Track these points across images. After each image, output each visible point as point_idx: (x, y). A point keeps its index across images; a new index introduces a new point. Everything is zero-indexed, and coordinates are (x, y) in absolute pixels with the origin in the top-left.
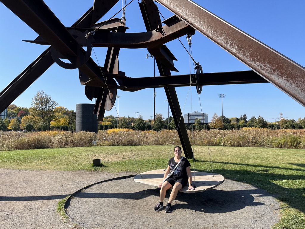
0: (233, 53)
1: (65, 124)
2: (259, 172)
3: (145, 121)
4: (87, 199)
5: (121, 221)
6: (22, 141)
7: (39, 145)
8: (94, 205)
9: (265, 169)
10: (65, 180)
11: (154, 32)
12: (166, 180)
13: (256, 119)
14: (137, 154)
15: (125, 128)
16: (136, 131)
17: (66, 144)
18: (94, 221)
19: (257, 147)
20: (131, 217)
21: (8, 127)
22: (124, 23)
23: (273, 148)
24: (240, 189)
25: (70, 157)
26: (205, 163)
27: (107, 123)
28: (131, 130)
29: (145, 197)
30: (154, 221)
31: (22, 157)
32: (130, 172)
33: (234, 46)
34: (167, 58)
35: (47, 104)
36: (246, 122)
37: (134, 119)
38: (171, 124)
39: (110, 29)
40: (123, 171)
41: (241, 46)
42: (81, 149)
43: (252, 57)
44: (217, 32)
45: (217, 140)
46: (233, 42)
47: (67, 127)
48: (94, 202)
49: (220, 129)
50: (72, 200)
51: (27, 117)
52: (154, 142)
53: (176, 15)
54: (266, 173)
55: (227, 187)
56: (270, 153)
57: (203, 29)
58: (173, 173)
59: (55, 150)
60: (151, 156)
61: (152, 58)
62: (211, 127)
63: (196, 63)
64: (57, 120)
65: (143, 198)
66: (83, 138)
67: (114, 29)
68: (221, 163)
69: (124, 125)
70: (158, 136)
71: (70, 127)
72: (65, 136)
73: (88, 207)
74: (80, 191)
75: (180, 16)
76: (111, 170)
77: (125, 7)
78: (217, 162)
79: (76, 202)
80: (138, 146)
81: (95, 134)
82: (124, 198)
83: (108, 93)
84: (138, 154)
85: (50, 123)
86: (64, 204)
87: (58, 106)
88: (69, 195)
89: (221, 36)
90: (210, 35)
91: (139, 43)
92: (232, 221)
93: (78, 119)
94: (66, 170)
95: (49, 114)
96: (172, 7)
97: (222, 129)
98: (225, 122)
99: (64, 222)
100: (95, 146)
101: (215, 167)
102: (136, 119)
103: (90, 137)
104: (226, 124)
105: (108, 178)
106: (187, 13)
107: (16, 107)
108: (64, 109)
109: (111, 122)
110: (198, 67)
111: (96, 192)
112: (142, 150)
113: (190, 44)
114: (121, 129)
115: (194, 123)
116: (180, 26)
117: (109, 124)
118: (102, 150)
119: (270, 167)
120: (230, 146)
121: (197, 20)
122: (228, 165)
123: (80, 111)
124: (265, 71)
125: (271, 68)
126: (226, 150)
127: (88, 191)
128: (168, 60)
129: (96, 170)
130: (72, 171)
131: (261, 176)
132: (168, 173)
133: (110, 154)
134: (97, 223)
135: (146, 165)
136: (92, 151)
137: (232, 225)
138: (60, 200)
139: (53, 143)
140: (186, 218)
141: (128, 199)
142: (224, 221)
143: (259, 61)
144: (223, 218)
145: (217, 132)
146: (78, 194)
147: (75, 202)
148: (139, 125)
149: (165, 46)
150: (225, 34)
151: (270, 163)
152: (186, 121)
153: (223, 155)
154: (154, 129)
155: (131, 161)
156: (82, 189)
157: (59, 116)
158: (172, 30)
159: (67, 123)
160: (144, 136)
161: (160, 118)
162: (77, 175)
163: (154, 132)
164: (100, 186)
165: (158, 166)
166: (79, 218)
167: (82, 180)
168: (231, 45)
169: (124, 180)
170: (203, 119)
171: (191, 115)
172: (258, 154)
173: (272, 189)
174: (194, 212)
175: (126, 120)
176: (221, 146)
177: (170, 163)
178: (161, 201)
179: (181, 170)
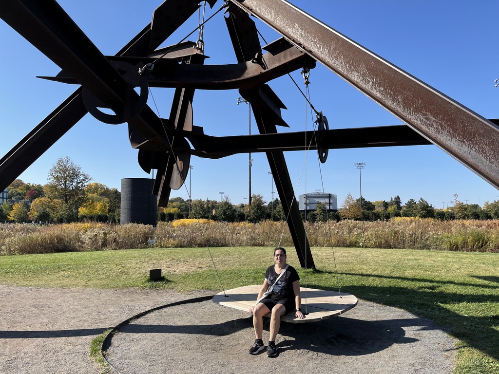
0: (377, 98)
1: (103, 211)
2: (420, 291)
3: (234, 206)
4: (139, 334)
5: (196, 372)
6: (31, 239)
7: (61, 246)
8: (151, 345)
9: (431, 284)
10: (103, 304)
11: (249, 63)
12: (260, 302)
13: (415, 203)
14: (221, 261)
15: (202, 217)
16: (220, 224)
17: (105, 245)
18: (151, 371)
19: (418, 249)
20: (212, 364)
21: (9, 217)
22: (201, 49)
23: (444, 251)
24: (390, 319)
25: (113, 266)
26: (333, 275)
27: (172, 210)
28: (212, 222)
29: (235, 332)
30: (250, 370)
31: (31, 267)
32: (210, 290)
33: (377, 87)
34: (272, 106)
35: (73, 179)
36: (400, 208)
37: (216, 202)
38: (277, 212)
39: (179, 59)
40: (200, 290)
41: (389, 86)
42: (129, 253)
43: (407, 104)
44: (350, 64)
45: (353, 238)
46: (376, 81)
47: (107, 217)
48: (151, 339)
49: (356, 219)
50: (115, 337)
51: (41, 199)
52: (249, 241)
53: (285, 37)
54: (432, 292)
55: (368, 315)
56: (440, 259)
57: (328, 60)
58: (272, 291)
59: (87, 254)
60: (245, 265)
61: (247, 103)
62: (342, 217)
63: (318, 114)
64: (89, 205)
65: (231, 333)
66: (133, 234)
67: (185, 58)
68: (359, 275)
69: (200, 214)
70: (256, 231)
71: (112, 217)
72: (103, 231)
73: (141, 348)
74: (127, 321)
75: (291, 39)
76: (179, 287)
77: (204, 23)
78: (353, 274)
79: (121, 340)
80: (223, 248)
81: (152, 228)
82: (199, 334)
83: (175, 162)
84: (223, 262)
85: (78, 210)
86: (102, 344)
87: (92, 182)
88: (110, 328)
89: (357, 72)
90: (340, 69)
91: (224, 81)
93: (124, 204)
94: (104, 287)
95: (77, 195)
96: (278, 24)
97: (361, 220)
98: (366, 208)
100: (153, 247)
101: (350, 282)
102: (220, 202)
103: (144, 233)
104: (367, 212)
105: (174, 300)
106: (303, 33)
107: (23, 184)
108: (102, 187)
109: (179, 208)
110: (321, 120)
111: (155, 324)
112: (230, 255)
113: (307, 83)
114: (195, 220)
115: (315, 210)
116: (291, 55)
117: (175, 211)
118: (164, 254)
119: (438, 282)
120: (374, 248)
121: (318, 46)
122: (371, 279)
124: (428, 127)
125: (438, 122)
126: (368, 254)
127: (141, 321)
128: (273, 108)
129: (153, 287)
130: (116, 288)
131: (425, 296)
132: (264, 291)
133: (177, 261)
135: (236, 278)
136: (148, 256)
138: (95, 336)
139: (83, 243)
140: (302, 365)
141: (206, 334)
142: (364, 371)
143: (418, 110)
144: (362, 366)
145: (351, 225)
146: (124, 327)
147: (119, 340)
148: (225, 213)
149: (267, 85)
150: (363, 68)
151: (439, 276)
152: (302, 207)
153: (362, 263)
154: (249, 220)
155: (211, 273)
156: (131, 319)
157: (93, 198)
158: (279, 61)
159: (105, 210)
160: (233, 231)
161: (259, 201)
162: (123, 295)
163: (249, 224)
164: (160, 314)
165: (256, 281)
166: (126, 366)
167: (131, 304)
168: (373, 86)
169: (201, 303)
170: (330, 204)
171: (309, 197)
172: (420, 261)
173: (442, 318)
174: (315, 357)
175: (204, 205)
176: (359, 247)
177: (268, 275)
178: (258, 337)
179: (284, 286)
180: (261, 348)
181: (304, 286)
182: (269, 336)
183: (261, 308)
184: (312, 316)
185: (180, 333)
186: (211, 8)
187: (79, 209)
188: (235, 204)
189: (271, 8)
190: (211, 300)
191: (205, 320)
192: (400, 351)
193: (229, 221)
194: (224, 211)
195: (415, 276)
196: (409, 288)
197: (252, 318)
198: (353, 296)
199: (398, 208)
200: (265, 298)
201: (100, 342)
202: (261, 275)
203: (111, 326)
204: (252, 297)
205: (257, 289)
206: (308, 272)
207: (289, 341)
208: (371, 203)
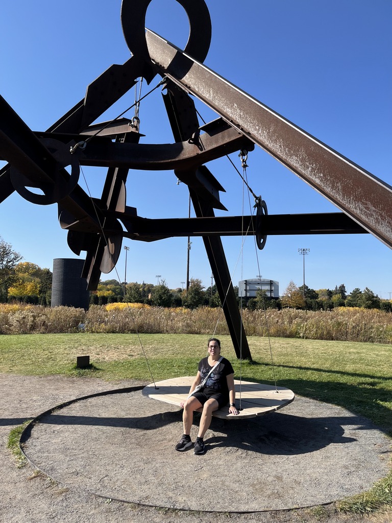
0: (316, 185)
1: (33, 292)
2: (360, 387)
3: (171, 290)
4: (61, 426)
5: (117, 468)
8: (72, 438)
9: (372, 380)
10: (26, 392)
11: (186, 143)
12: (192, 395)
13: (361, 292)
14: (153, 349)
15: (137, 302)
16: (156, 309)
17: (33, 328)
18: (70, 466)
19: (361, 341)
20: (135, 460)
22: (136, 127)
23: (388, 345)
24: (326, 416)
25: (39, 351)
26: (270, 367)
27: (106, 293)
28: (147, 307)
29: (162, 426)
30: (175, 468)
32: (140, 380)
33: (317, 172)
34: (209, 188)
35: (3, 257)
36: (344, 297)
37: (152, 286)
38: (216, 298)
39: (113, 136)
40: (127, 379)
41: (329, 172)
42: (58, 338)
43: (346, 192)
44: (289, 148)
45: (293, 327)
46: (316, 166)
47: (37, 298)
48: (73, 432)
49: (298, 308)
50: (35, 428)
52: (185, 329)
53: (223, 117)
54: (372, 389)
55: (304, 412)
56: (383, 353)
57: (267, 142)
58: (205, 384)
59: (13, 338)
60: (179, 353)
62: (284, 305)
63: (257, 198)
64: (19, 285)
65: (158, 427)
66: (63, 317)
67: (120, 136)
68: (297, 368)
69: (135, 298)
70: (193, 317)
71: (42, 299)
72: (32, 314)
73: (61, 441)
74: (50, 412)
75: (229, 120)
76: (107, 377)
77: (140, 100)
78: (290, 367)
79: (42, 432)
80: (157, 334)
81: (84, 312)
82: (125, 427)
83: (108, 244)
84: (156, 349)
85: (7, 290)
86: (20, 435)
87: (23, 261)
88: (31, 418)
89: (297, 156)
90: (279, 153)
91: (159, 162)
92: (308, 471)
93: (55, 285)
94: (30, 373)
95: (7, 274)
96: (216, 103)
97: (303, 309)
98: (309, 297)
99: (18, 467)
100: (83, 332)
101: (287, 375)
102: (157, 286)
103: (75, 316)
104: (309, 300)
105: (100, 390)
106: (242, 114)
108: (34, 267)
109: (114, 291)
110: (260, 204)
111: (78, 415)
112: (163, 343)
113: (245, 166)
114: (129, 304)
115: (255, 297)
116: (229, 136)
117: (109, 294)
118: (94, 340)
119: (379, 378)
120: (315, 339)
121: (257, 127)
122: (309, 372)
123: (59, 271)
124: (367, 217)
125: (378, 212)
126: (308, 346)
127: (64, 412)
128: (211, 191)
129: (80, 375)
130: (42, 375)
131: (364, 393)
132: (196, 384)
133: (107, 348)
134: (74, 470)
135: (168, 368)
136: (78, 341)
137: (308, 478)
138: (15, 427)
139: (11, 325)
140: (230, 464)
141: (132, 428)
142: (295, 472)
143: (358, 199)
144: (293, 467)
145: (293, 314)
146: (46, 417)
147: (39, 432)
148: (160, 297)
149: (205, 166)
150: (302, 153)
151: (380, 371)
152: (242, 294)
153: (301, 354)
154: (185, 306)
155: (143, 361)
156: (53, 409)
157: (24, 278)
158: (216, 142)
159: (36, 291)
160: (169, 317)
161: (197, 286)
162: (48, 383)
163: (186, 310)
164: (85, 404)
165: (188, 372)
166: (44, 460)
167: (55, 392)
168: (312, 172)
169: (129, 393)
170: (271, 291)
171: (250, 283)
172: (362, 355)
173: (381, 416)
174: (244, 455)
175: (139, 289)
176: (300, 337)
177: (201, 367)
178: (186, 432)
179: (217, 379)
180: (188, 445)
181: (238, 379)
182: (198, 432)
183: (192, 402)
184: (246, 412)
185: (104, 426)
186: (148, 84)
187: (9, 289)
188: (173, 289)
189: (210, 86)
190: (141, 391)
191: (132, 412)
192: (334, 451)
193: (165, 307)
194: (160, 296)
195: (356, 370)
196: (348, 383)
197: (181, 411)
198: (290, 391)
199: (342, 297)
200: (197, 392)
201: (19, 433)
202: (194, 365)
203: (32, 416)
204: (184, 390)
205: (190, 381)
206: (244, 364)
207: (218, 437)
208: (314, 291)
